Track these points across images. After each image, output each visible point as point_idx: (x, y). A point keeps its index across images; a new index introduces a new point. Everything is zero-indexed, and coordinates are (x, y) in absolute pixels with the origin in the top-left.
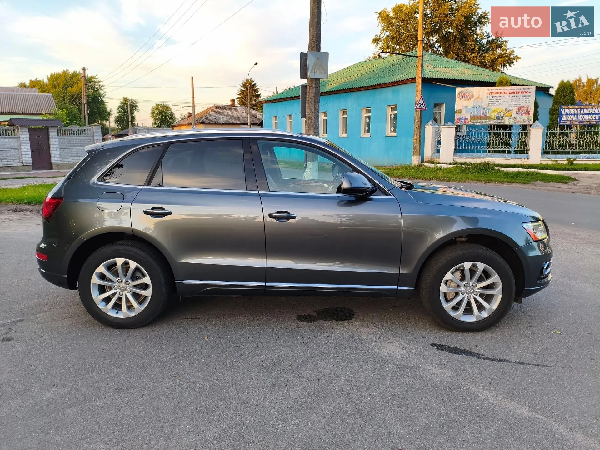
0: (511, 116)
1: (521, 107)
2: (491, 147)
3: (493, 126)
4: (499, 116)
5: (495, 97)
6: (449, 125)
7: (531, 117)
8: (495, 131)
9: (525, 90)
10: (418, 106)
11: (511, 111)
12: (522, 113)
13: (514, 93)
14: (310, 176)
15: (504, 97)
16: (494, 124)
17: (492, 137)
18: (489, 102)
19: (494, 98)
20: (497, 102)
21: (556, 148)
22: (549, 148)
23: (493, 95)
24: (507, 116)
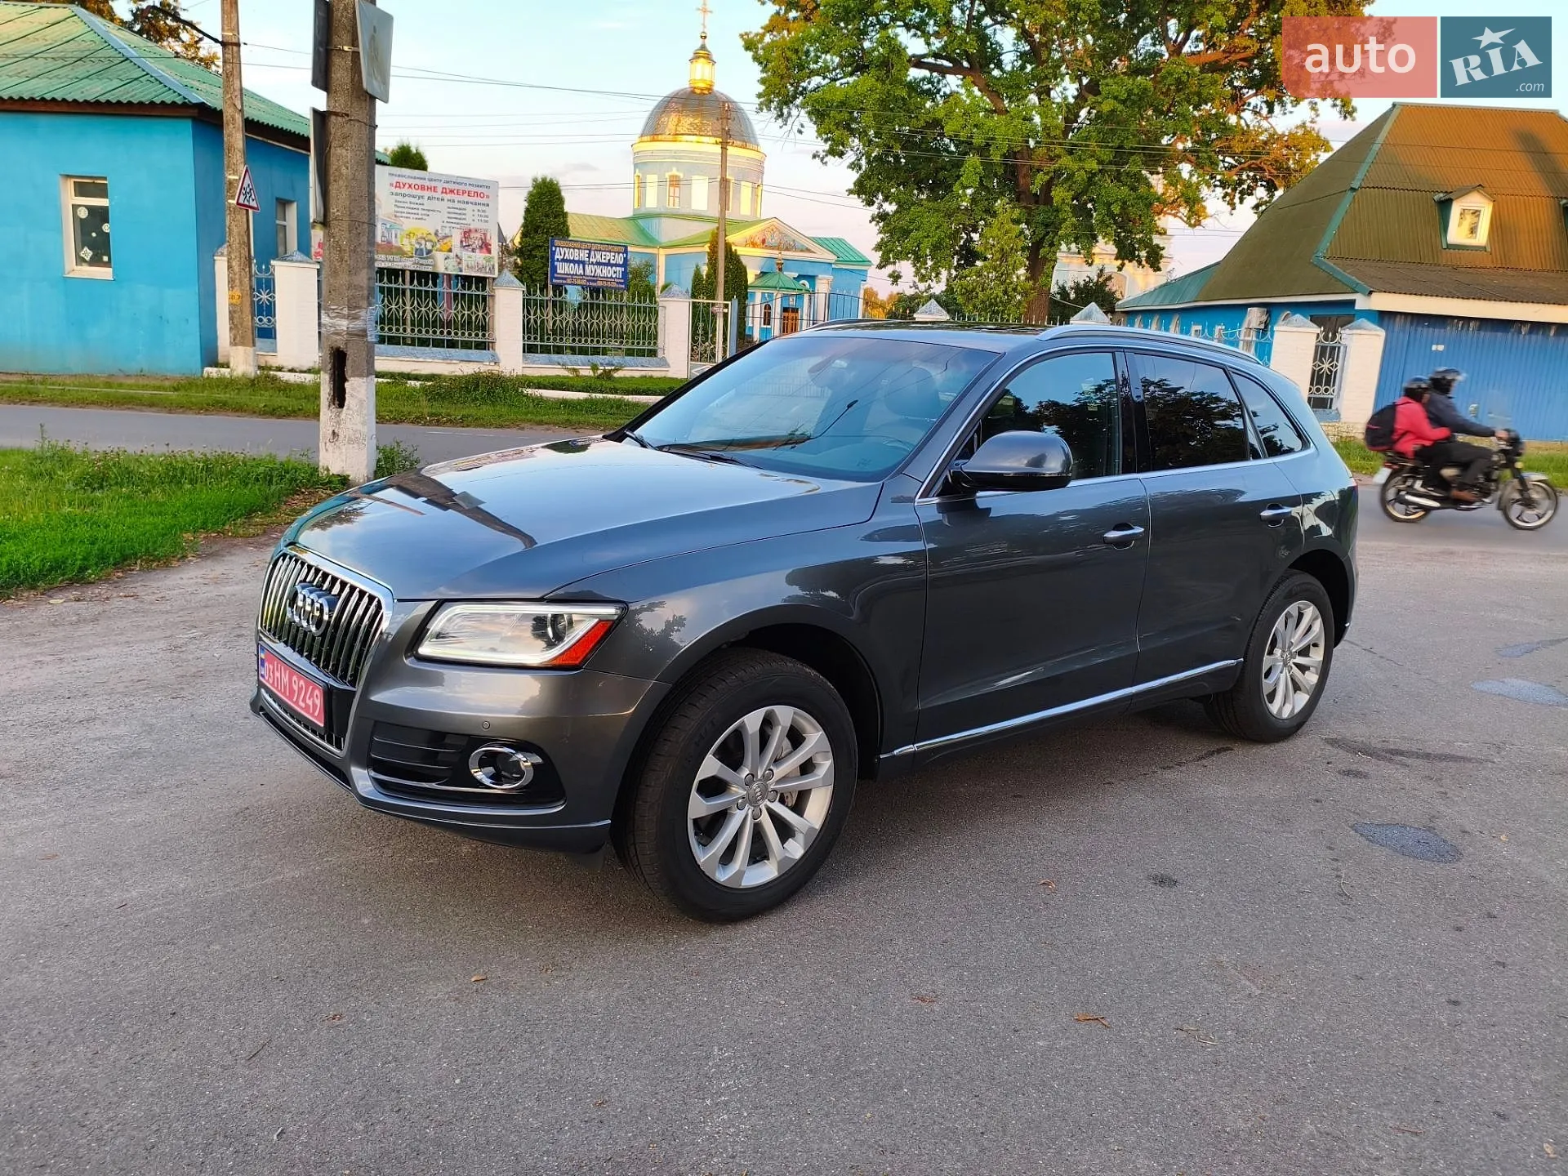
0: (450, 250)
1: (470, 230)
2: (409, 330)
3: (408, 274)
4: (422, 250)
5: (409, 196)
6: (300, 262)
7: (493, 258)
8: (416, 286)
9: (476, 189)
10: (242, 197)
11: (448, 239)
12: (474, 246)
13: (452, 191)
14: (359, 427)
15: (429, 198)
16: (412, 268)
17: (408, 303)
18: (397, 209)
19: (407, 199)
20: (416, 211)
21: (548, 339)
22: (535, 338)
23: (403, 191)
24: (441, 251)
